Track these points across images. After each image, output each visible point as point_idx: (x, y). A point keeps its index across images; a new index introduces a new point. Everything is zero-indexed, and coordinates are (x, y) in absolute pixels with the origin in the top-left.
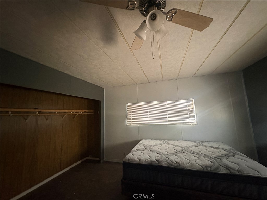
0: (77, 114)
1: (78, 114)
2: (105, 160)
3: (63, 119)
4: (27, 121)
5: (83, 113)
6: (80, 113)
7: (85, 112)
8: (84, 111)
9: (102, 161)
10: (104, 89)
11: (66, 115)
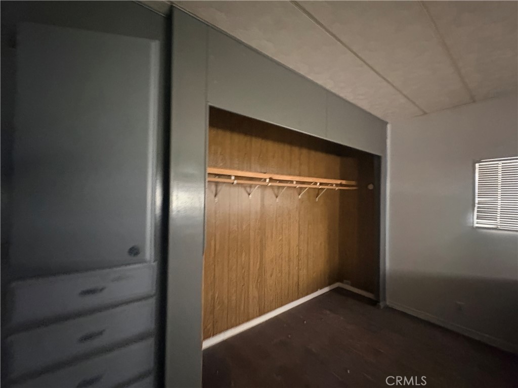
0: (323, 189)
1: (326, 187)
2: (388, 303)
3: (300, 196)
4: (250, 196)
5: (337, 185)
6: (331, 186)
7: (341, 185)
8: (339, 182)
9: (382, 304)
10: (389, 126)
11: (306, 188)
